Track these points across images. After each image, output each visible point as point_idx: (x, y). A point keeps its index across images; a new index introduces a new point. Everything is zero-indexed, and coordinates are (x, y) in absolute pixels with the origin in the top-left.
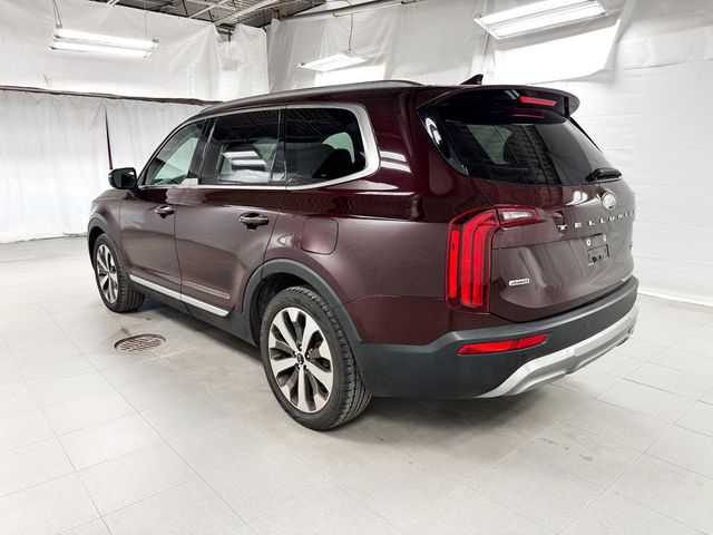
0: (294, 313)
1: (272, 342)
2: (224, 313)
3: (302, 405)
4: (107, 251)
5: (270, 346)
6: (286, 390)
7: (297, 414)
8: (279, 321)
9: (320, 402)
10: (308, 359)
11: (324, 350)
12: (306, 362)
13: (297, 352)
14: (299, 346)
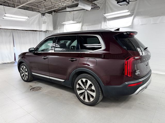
0: (84, 80)
1: (78, 86)
2: (63, 81)
3: (86, 100)
4: (24, 67)
5: (77, 88)
6: (82, 98)
7: (85, 103)
8: (80, 82)
9: (92, 100)
10: (88, 90)
11: (93, 88)
12: (87, 91)
13: (85, 89)
14: (85, 87)
